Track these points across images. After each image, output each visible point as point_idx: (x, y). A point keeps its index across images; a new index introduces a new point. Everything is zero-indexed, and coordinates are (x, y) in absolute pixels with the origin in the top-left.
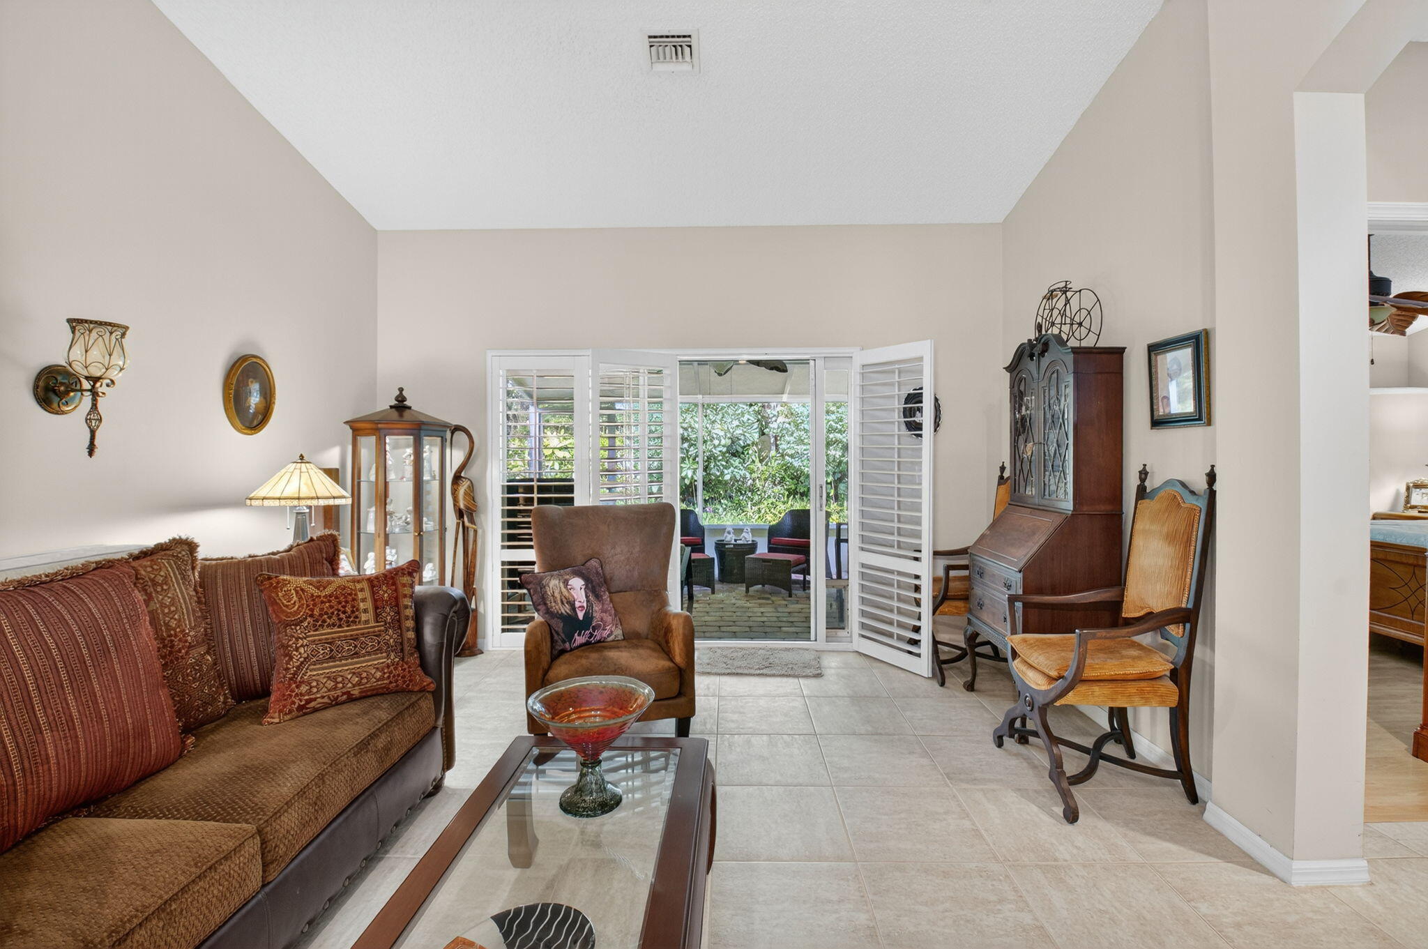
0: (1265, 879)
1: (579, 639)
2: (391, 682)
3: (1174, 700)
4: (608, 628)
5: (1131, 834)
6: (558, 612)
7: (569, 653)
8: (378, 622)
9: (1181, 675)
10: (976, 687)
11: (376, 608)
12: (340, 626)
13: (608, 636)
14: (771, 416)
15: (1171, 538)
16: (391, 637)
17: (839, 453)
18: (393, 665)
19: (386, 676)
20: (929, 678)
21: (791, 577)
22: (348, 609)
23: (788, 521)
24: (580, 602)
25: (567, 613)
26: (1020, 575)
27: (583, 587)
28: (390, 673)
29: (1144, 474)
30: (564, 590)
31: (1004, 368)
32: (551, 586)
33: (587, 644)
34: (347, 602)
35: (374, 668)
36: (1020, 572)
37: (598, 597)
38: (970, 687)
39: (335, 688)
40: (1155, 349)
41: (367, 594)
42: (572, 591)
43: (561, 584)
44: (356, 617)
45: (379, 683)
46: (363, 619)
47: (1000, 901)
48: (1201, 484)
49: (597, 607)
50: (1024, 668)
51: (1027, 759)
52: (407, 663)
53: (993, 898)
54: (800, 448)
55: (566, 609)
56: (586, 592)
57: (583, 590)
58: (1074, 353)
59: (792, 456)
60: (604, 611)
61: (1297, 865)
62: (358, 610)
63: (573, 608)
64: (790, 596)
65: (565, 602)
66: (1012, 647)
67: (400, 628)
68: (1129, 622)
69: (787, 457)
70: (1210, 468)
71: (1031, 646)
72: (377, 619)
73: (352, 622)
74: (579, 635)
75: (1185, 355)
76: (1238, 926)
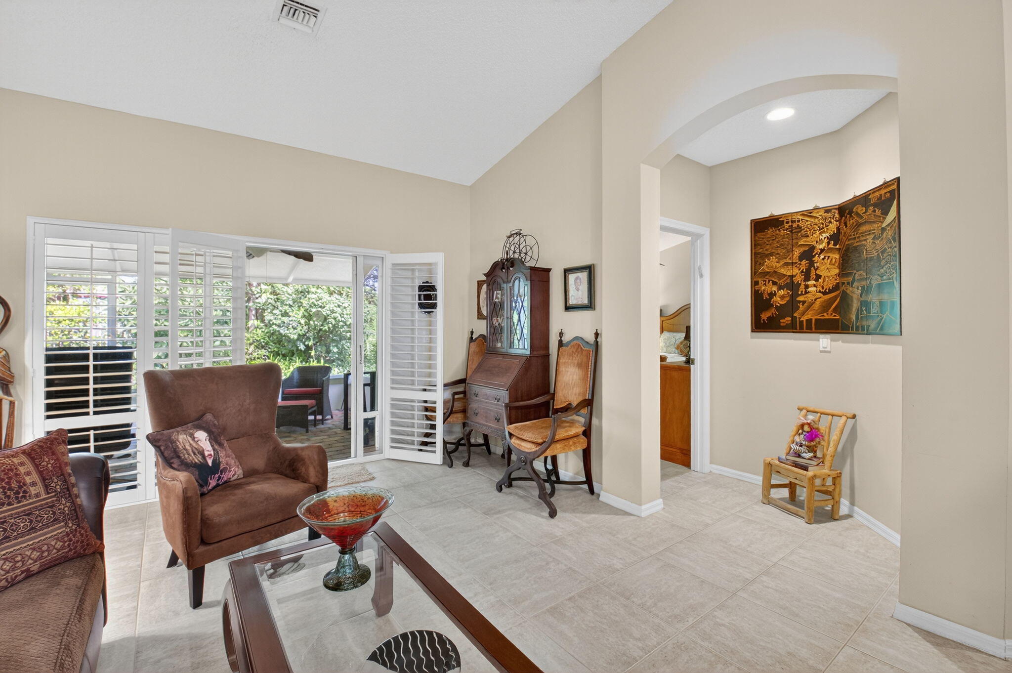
0: (632, 518)
1: (213, 483)
2: (71, 550)
3: (585, 446)
4: (232, 469)
5: (578, 515)
6: (192, 462)
7: (208, 495)
8: (48, 493)
9: (587, 433)
10: (470, 464)
11: (44, 480)
12: (9, 504)
13: (233, 476)
14: (255, 293)
15: (579, 365)
16: (65, 506)
17: (318, 323)
18: (71, 532)
19: (66, 544)
20: (441, 465)
21: (308, 418)
22: (14, 485)
23: (296, 376)
24: (208, 451)
25: (200, 462)
26: (507, 392)
27: (208, 438)
28: (70, 540)
29: (561, 334)
30: (192, 442)
31: (484, 274)
32: (181, 440)
33: (218, 485)
34: (10, 478)
35: (55, 539)
36: (507, 390)
37: (221, 445)
38: (467, 464)
39: (13, 568)
40: (567, 271)
41: (30, 467)
42: (199, 443)
43: (189, 438)
44: (25, 492)
45: (60, 553)
46: (33, 492)
47: (547, 564)
48: (591, 338)
49: (222, 454)
50: (517, 442)
51: (516, 494)
52: (83, 528)
53: (544, 563)
54: (285, 319)
55: (197, 459)
56: (210, 442)
57: (207, 440)
58: (530, 269)
59: (279, 326)
60: (227, 456)
61: (643, 507)
62: (25, 484)
63: (204, 457)
64: (307, 431)
65: (197, 453)
66: (509, 432)
67: (70, 496)
68: (556, 411)
69: (274, 326)
70: (596, 331)
71: (521, 429)
72: (47, 491)
73: (22, 497)
74: (211, 479)
75: (584, 276)
76: (635, 539)
